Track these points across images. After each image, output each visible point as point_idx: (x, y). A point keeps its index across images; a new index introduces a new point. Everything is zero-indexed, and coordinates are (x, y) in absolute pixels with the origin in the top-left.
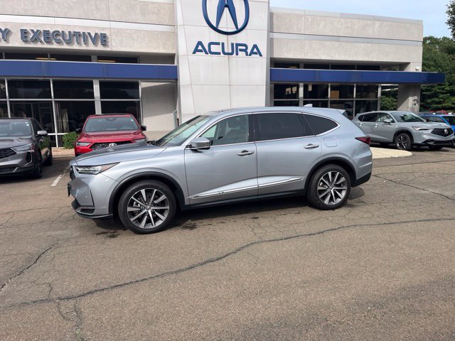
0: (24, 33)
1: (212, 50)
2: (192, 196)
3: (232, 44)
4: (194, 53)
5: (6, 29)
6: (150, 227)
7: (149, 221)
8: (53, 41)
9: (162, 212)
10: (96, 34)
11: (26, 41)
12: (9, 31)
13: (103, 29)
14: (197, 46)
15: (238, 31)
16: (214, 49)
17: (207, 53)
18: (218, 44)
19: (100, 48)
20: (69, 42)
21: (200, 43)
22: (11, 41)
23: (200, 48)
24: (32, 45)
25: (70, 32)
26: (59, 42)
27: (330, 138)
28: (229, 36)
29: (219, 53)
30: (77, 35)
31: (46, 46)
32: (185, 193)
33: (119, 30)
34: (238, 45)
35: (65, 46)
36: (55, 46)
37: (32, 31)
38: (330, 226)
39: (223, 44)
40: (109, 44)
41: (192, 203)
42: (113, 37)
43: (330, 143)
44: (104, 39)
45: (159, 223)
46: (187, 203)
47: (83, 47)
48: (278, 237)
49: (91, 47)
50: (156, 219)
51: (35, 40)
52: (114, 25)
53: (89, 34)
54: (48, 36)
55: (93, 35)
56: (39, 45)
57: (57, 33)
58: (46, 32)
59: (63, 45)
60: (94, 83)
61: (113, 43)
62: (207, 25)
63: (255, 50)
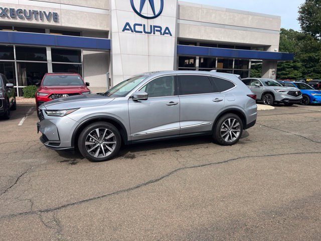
1: (137, 30)
2: (133, 135)
3: (151, 26)
4: (123, 31)
6: (102, 156)
7: (101, 152)
8: (18, 17)
9: (111, 146)
10: (50, 13)
13: (55, 9)
14: (125, 26)
15: (155, 17)
17: (133, 32)
18: (141, 25)
19: (52, 23)
20: (29, 18)
21: (128, 24)
24: (1, 20)
25: (30, 11)
26: (21, 18)
27: (230, 94)
28: (149, 20)
29: (141, 32)
30: (35, 13)
31: (12, 20)
32: (128, 132)
33: (67, 11)
34: (155, 27)
35: (26, 21)
36: (18, 20)
37: (2, 8)
38: (232, 157)
39: (144, 26)
40: (60, 21)
41: (132, 139)
42: (62, 16)
43: (231, 98)
44: (55, 17)
45: (109, 154)
46: (129, 139)
47: (40, 22)
48: (196, 165)
49: (46, 22)
50: (107, 150)
51: (3, 15)
52: (63, 7)
53: (44, 12)
54: (13, 13)
55: (47, 14)
56: (6, 20)
57: (20, 11)
58: (12, 10)
59: (24, 20)
60: (47, 49)
61: (63, 20)
62: (133, 11)
63: (167, 31)
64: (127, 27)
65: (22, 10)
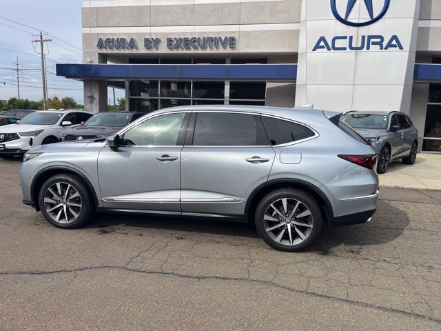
0: (169, 40)
1: (336, 46)
2: (106, 198)
3: (363, 37)
4: (314, 50)
5: (157, 39)
8: (191, 47)
10: (226, 38)
11: (170, 48)
12: (159, 40)
13: (233, 32)
14: (319, 42)
15: (373, 21)
16: (338, 43)
17: (329, 49)
18: (345, 38)
19: (228, 51)
20: (203, 48)
21: (322, 39)
22: (160, 49)
23: (322, 44)
24: (175, 52)
25: (204, 38)
26: (195, 48)
28: (361, 28)
29: (345, 49)
30: (211, 40)
31: (186, 52)
33: (247, 33)
34: (370, 37)
35: (200, 51)
36: (192, 51)
37: (176, 39)
39: (351, 38)
40: (237, 47)
42: (241, 40)
44: (232, 42)
46: (100, 205)
47: (215, 51)
49: (221, 51)
51: (177, 47)
52: (244, 28)
53: (220, 38)
54: (187, 42)
55: (223, 39)
56: (180, 51)
57: (194, 40)
58: (186, 40)
59: (198, 50)
60: (226, 83)
61: (241, 46)
62: (334, 18)
63: (394, 42)
64: (321, 44)
65: (195, 38)
